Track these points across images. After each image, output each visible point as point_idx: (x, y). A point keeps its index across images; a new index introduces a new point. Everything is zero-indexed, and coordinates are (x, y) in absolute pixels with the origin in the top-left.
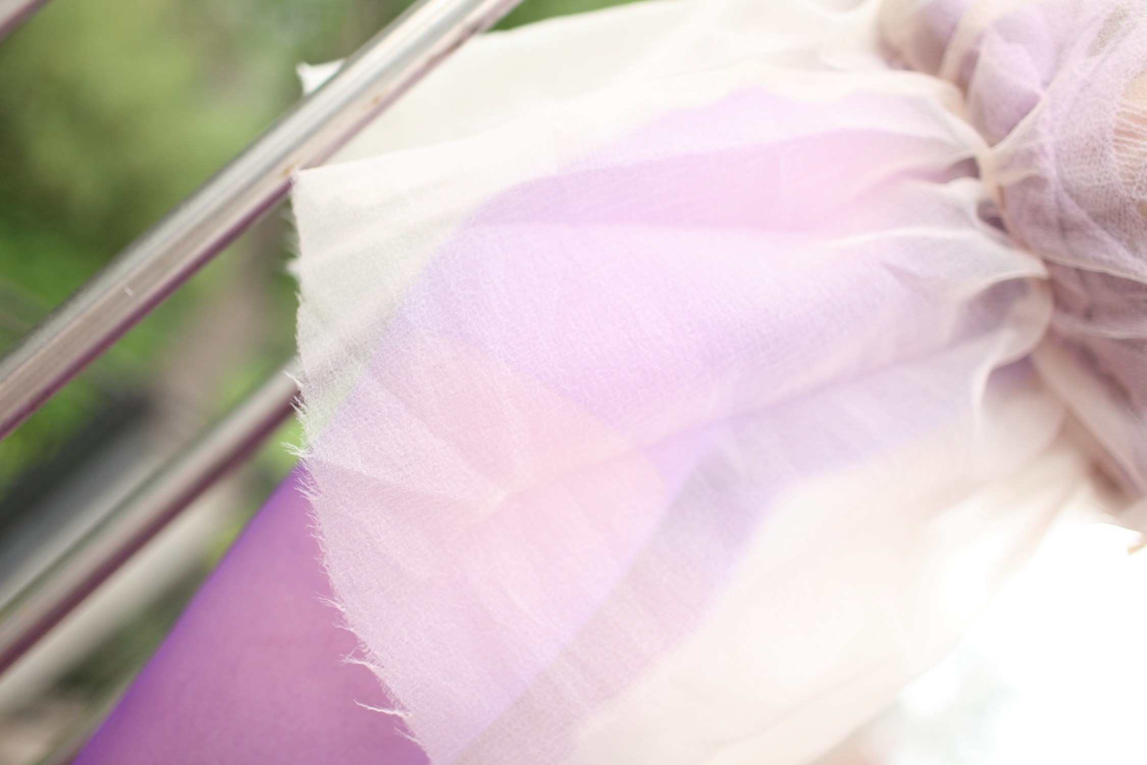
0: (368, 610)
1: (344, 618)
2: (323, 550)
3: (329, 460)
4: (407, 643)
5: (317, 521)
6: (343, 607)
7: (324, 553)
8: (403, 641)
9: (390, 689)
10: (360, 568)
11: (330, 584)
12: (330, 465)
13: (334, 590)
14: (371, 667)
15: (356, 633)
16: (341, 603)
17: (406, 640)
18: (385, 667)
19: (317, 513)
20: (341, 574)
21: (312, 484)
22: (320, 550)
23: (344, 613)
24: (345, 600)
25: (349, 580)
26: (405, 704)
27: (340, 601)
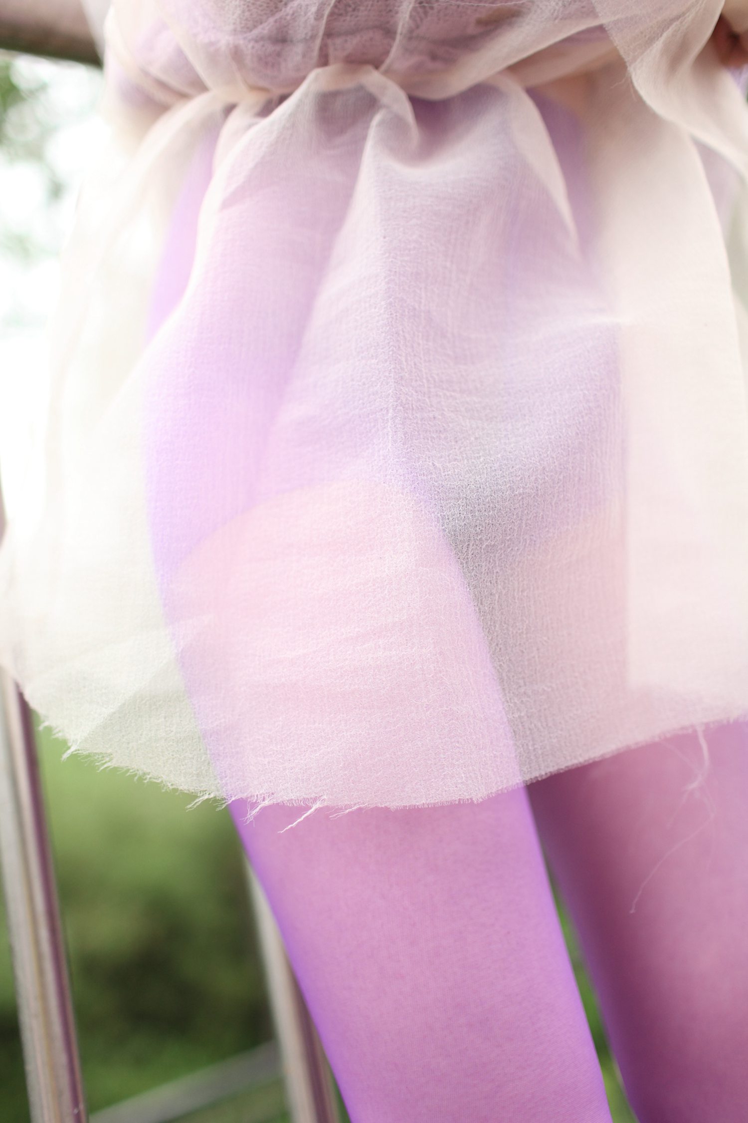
0: (226, 777)
1: (220, 799)
2: (159, 781)
3: (88, 732)
4: (269, 763)
5: (134, 771)
6: (209, 794)
7: (162, 781)
8: (265, 765)
9: (292, 799)
10: (186, 761)
11: (185, 792)
12: (92, 733)
13: (192, 793)
14: (267, 803)
15: (237, 797)
16: (206, 793)
17: (266, 763)
18: (273, 792)
19: (127, 767)
20: (183, 779)
21: (103, 757)
22: (158, 783)
23: (215, 797)
24: (205, 789)
25: (190, 776)
26: (313, 795)
27: (204, 793)
